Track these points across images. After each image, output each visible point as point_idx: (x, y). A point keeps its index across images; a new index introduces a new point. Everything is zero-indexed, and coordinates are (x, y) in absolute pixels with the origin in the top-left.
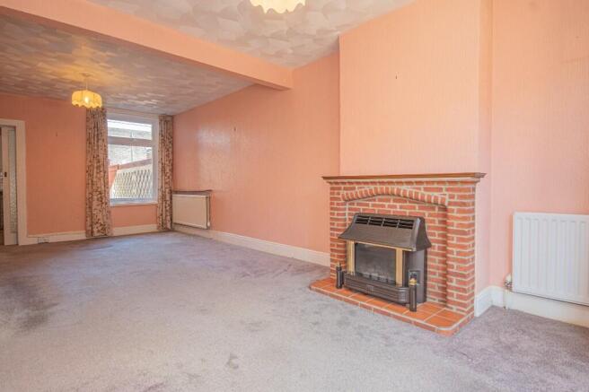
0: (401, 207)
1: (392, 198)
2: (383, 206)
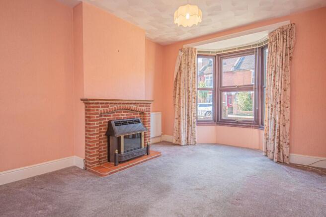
0: (126, 115)
1: (122, 111)
2: (119, 115)
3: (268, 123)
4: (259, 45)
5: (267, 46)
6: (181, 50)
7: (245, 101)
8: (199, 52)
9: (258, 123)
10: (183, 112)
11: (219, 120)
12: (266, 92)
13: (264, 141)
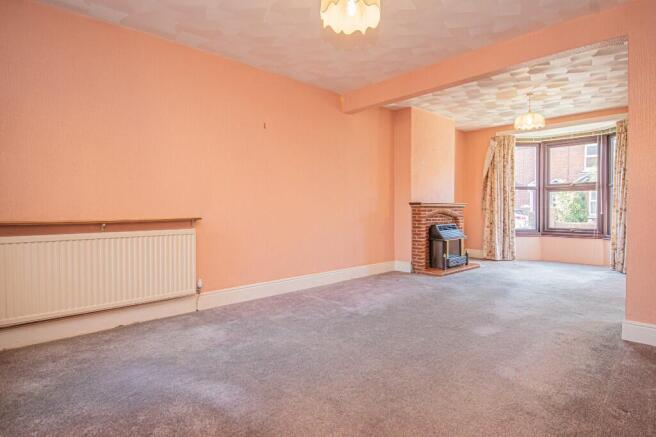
1: (439, 215)
3: (616, 230)
4: (603, 131)
5: (614, 134)
6: (494, 139)
7: (571, 202)
8: (518, 140)
9: (602, 232)
10: (497, 218)
11: (544, 230)
12: (613, 193)
13: (611, 251)
